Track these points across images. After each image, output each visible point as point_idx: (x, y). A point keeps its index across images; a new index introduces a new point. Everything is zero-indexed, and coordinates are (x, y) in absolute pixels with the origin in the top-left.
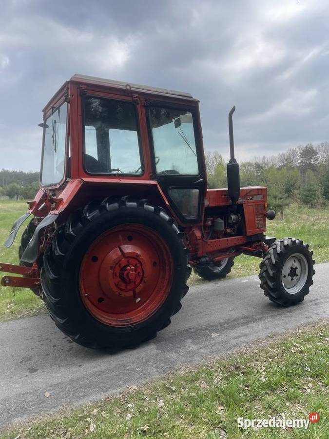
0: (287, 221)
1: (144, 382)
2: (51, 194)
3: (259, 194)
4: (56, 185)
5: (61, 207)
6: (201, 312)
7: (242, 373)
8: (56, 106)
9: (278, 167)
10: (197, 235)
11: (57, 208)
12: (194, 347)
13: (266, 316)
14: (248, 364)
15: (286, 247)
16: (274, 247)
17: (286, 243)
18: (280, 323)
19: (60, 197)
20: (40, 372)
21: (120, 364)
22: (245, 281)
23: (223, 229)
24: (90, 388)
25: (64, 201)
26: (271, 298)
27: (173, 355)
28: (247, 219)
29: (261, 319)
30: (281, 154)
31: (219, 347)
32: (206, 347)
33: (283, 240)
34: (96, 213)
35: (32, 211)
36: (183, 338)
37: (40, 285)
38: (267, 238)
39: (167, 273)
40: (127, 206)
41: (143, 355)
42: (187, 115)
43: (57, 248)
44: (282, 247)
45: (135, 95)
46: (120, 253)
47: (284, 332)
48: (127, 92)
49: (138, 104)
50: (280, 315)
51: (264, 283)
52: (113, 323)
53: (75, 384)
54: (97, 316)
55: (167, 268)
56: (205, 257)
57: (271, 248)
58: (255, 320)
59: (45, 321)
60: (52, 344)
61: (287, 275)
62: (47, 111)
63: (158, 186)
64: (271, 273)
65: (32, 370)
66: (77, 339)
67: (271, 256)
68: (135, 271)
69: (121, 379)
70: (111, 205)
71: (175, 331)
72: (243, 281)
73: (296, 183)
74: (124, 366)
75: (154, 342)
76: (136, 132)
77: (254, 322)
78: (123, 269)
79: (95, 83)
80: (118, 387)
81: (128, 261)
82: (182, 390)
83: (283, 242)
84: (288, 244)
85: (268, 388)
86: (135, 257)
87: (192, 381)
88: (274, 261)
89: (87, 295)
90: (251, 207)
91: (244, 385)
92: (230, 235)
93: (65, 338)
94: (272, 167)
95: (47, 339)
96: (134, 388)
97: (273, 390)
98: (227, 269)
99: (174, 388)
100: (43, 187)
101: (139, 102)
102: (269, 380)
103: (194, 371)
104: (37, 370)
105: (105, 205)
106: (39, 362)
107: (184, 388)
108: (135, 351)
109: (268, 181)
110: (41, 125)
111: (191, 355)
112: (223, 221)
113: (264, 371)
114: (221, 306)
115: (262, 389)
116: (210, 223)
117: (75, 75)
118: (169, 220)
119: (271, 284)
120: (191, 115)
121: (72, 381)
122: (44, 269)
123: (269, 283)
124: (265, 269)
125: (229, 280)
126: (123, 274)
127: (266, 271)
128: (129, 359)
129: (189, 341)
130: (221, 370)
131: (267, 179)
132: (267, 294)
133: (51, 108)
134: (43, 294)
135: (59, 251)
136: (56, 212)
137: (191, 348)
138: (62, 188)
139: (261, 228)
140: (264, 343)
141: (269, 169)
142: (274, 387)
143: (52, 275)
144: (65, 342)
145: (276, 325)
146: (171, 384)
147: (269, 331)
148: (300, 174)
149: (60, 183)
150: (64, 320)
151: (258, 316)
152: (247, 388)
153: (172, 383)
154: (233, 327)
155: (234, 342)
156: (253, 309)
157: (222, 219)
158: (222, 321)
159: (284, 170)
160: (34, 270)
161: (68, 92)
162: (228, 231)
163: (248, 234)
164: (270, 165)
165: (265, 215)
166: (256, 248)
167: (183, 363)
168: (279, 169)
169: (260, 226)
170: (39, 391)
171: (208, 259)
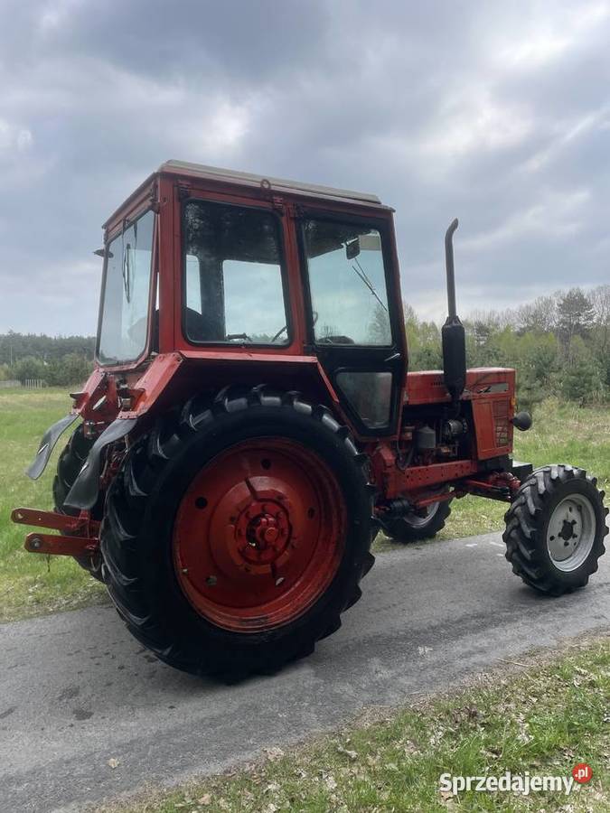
0: (541, 431)
1: (295, 741)
2: (117, 380)
3: (499, 383)
4: (129, 362)
5: (142, 404)
6: (394, 605)
7: (483, 725)
8: (131, 217)
9: (517, 330)
10: (386, 458)
11: (133, 407)
12: (385, 674)
13: (519, 613)
14: (492, 708)
15: (555, 482)
16: (533, 481)
17: (555, 474)
18: (546, 627)
19: (138, 386)
20: (97, 718)
21: (246, 705)
22: (471, 546)
23: (434, 446)
24: (193, 752)
25: (148, 393)
26: (527, 579)
27: (346, 689)
28: (478, 429)
29: (510, 620)
30: (524, 305)
31: (434, 674)
32: (408, 673)
33: (548, 469)
34: (206, 415)
35: (79, 411)
36: (363, 656)
37: (97, 551)
38: (515, 464)
39: (335, 531)
40: (263, 403)
41: (289, 687)
42: (370, 234)
43: (134, 483)
44: (548, 482)
45: (279, 199)
46: (248, 493)
47: (555, 644)
48: (263, 193)
49: (282, 215)
50: (546, 611)
51: (514, 551)
52: (234, 625)
53: (163, 744)
54: (204, 611)
55: (335, 519)
56: (399, 499)
57: (526, 484)
58: (497, 622)
59: (100, 618)
60: (117, 663)
61: (556, 535)
62: (111, 227)
63: (320, 367)
64: (528, 531)
65: (82, 715)
66: (167, 656)
67: (526, 499)
68: (276, 525)
69: (250, 735)
70: (234, 401)
71: (347, 641)
72: (468, 545)
73: (553, 359)
74: (256, 709)
75: (309, 662)
76: (279, 266)
77: (496, 626)
78: (255, 521)
79: (204, 176)
80: (246, 749)
81: (263, 508)
82: (370, 758)
83: (549, 472)
84: (558, 477)
85: (535, 757)
86: (277, 500)
87: (388, 740)
88: (532, 509)
89: (185, 570)
90: (486, 406)
91: (489, 751)
92: (447, 458)
93: (141, 651)
94: (507, 329)
95: (108, 654)
96: (276, 752)
97: (545, 760)
98: (438, 523)
99: (353, 754)
100: (102, 367)
101: (284, 211)
102: (536, 740)
103: (391, 721)
104: (91, 714)
105: (223, 401)
106: (94, 699)
107: (373, 754)
108: (275, 680)
109: (502, 356)
110: (99, 253)
111: (381, 688)
112: (433, 432)
113: (525, 721)
114: (431, 593)
115: (523, 757)
116: (409, 435)
117: (169, 162)
118: (340, 431)
119: (527, 553)
120: (378, 234)
121: (158, 737)
122: (107, 521)
123: (523, 550)
124: (516, 524)
125: (443, 543)
126: (254, 531)
127: (518, 527)
128: (264, 694)
129: (376, 660)
130: (441, 720)
131: (498, 353)
132: (518, 571)
133: (122, 221)
134: (105, 567)
135: (136, 488)
136: (133, 414)
137: (380, 675)
138: (142, 369)
139: (503, 445)
140: (518, 667)
141: (502, 334)
142: (547, 753)
143: (122, 534)
144: (140, 660)
145: (539, 631)
146: (348, 746)
147: (525, 644)
148: (558, 344)
149: (138, 359)
150: (145, 619)
151: (504, 614)
152: (494, 756)
153: (349, 743)
154: (458, 635)
155: (461, 663)
156: (491, 600)
157: (431, 427)
158: (434, 623)
159: (528, 336)
160: (83, 521)
161: (155, 193)
162: (444, 450)
163: (481, 457)
164: (502, 327)
165: (511, 422)
166: (495, 483)
167: (367, 703)
168: (521, 334)
169: (503, 441)
170: (97, 756)
171: (405, 503)
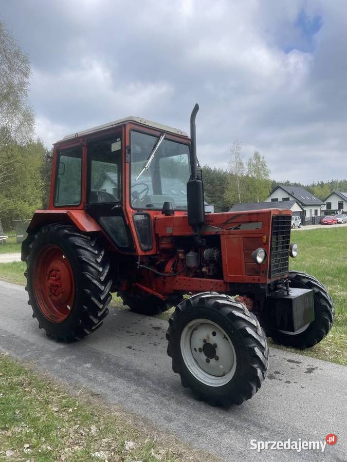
28: (225, 258)
61: (198, 350)
90: (235, 240)
116: (180, 255)
162: (204, 269)
163: (228, 280)
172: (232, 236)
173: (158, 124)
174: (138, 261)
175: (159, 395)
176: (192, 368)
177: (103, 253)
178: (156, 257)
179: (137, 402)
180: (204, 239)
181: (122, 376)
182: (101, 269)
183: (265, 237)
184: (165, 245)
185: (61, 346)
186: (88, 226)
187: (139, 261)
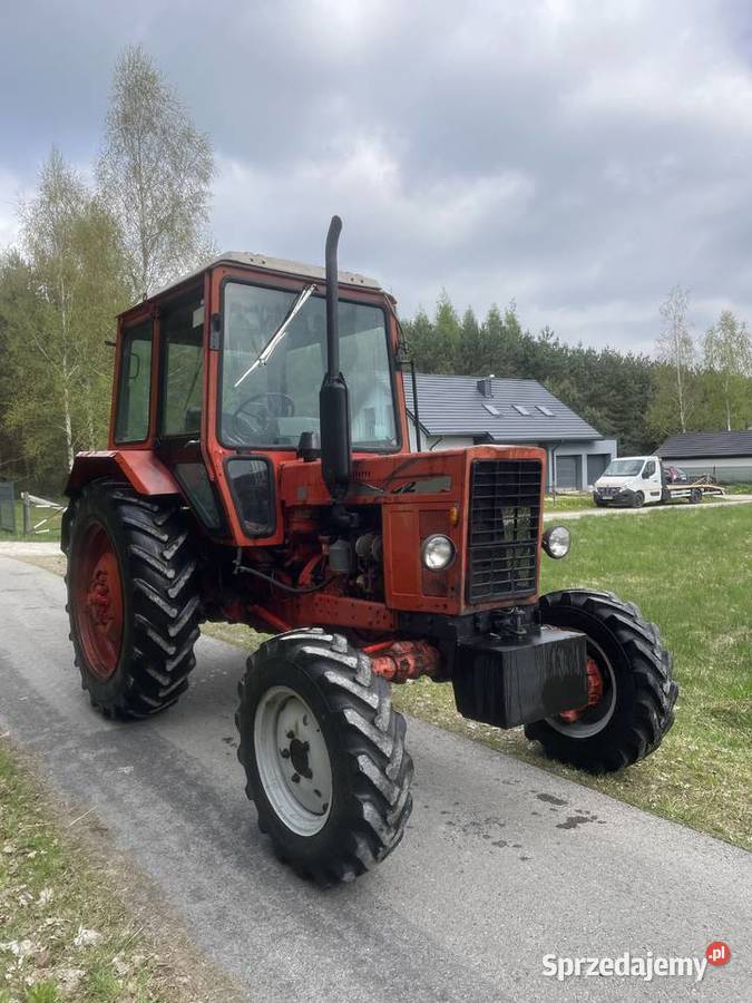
23: (345, 570)
32: (85, 766)
90: (407, 517)
111: (66, 758)
116: (324, 547)
129: (113, 750)
139: (438, 595)
162: (359, 580)
172: (401, 507)
173: (296, 265)
174: (235, 558)
175: (216, 843)
176: (273, 792)
177: (181, 540)
178: (285, 551)
179: (165, 852)
180: (353, 514)
181: (172, 797)
182: (171, 574)
183: (455, 510)
184: (299, 525)
185: (107, 727)
186: (154, 482)
187: (239, 558)
